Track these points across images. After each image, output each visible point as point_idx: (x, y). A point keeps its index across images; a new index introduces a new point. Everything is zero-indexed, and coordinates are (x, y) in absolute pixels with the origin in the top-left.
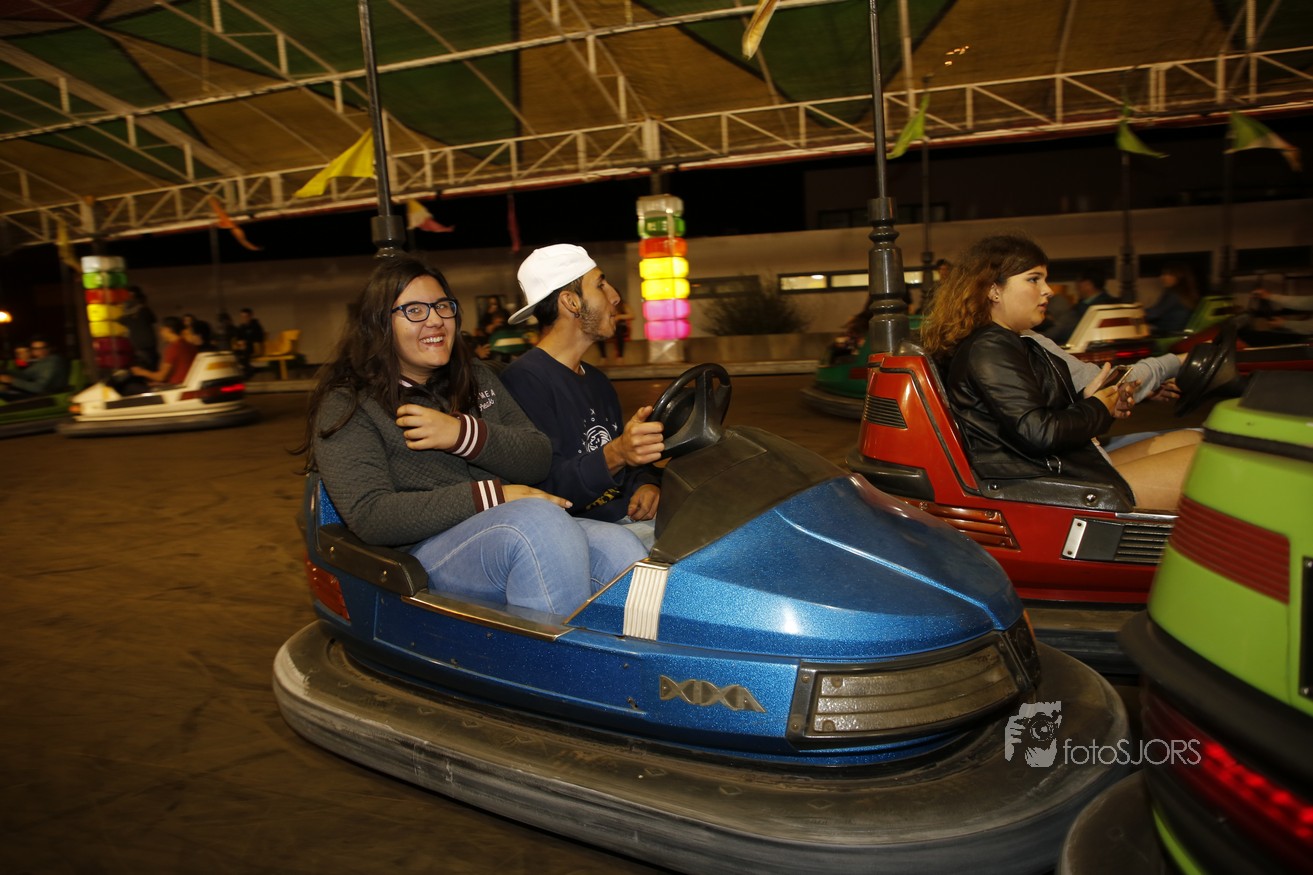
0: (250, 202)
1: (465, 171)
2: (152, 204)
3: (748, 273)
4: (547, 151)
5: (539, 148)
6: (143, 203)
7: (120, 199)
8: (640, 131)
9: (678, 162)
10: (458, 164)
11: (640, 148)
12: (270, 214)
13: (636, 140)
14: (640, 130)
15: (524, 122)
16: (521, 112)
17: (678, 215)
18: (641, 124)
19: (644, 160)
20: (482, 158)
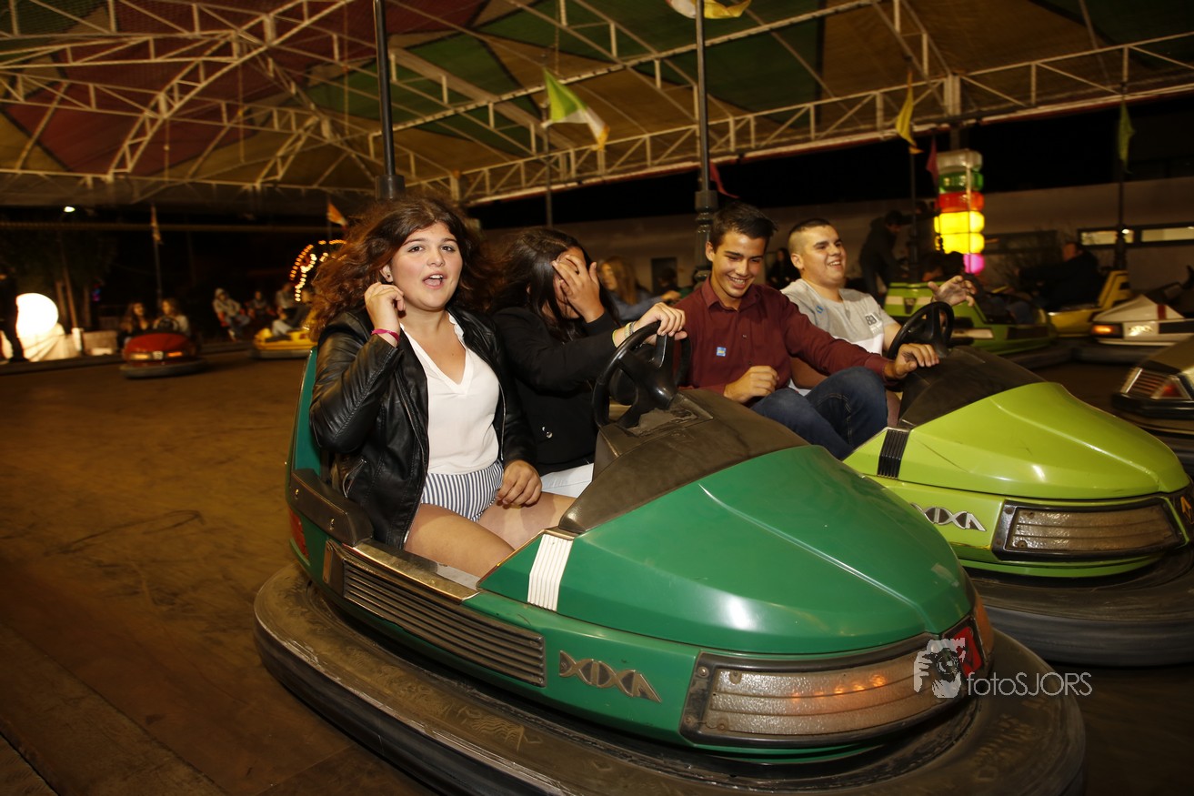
0: (578, 171)
1: (767, 135)
2: (504, 175)
3: (1045, 228)
4: (846, 113)
5: (836, 110)
6: (496, 174)
7: (480, 172)
8: (941, 88)
9: (979, 116)
10: (759, 129)
11: (941, 104)
12: (594, 180)
13: (937, 96)
14: (942, 86)
15: (824, 85)
16: (821, 77)
17: (976, 170)
18: (944, 80)
19: (945, 116)
20: (782, 123)
